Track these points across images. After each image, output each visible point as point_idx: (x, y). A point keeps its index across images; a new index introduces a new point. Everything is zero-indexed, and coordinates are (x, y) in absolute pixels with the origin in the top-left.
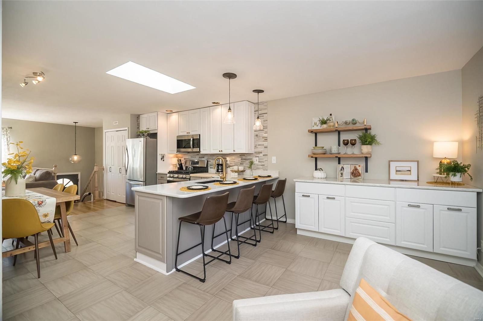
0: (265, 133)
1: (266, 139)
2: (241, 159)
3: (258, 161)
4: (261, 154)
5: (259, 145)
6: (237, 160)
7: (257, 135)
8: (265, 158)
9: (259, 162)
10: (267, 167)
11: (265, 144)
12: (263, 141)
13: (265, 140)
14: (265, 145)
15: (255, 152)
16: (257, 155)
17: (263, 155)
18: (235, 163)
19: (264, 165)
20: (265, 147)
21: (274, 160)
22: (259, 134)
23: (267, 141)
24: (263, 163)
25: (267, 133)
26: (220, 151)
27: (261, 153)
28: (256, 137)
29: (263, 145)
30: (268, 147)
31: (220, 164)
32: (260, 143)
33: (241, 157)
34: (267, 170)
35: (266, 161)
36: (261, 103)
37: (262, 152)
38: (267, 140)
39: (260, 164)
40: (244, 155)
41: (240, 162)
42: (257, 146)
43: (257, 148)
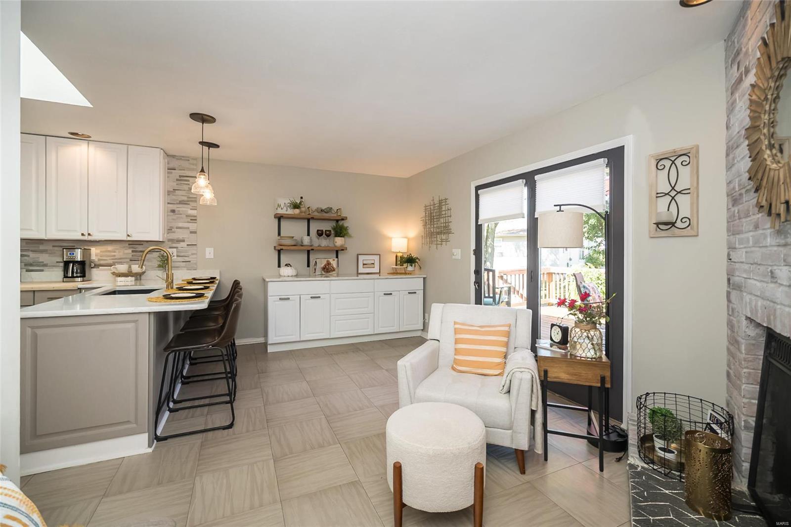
0: (191, 209)
1: (194, 219)
2: (133, 251)
3: (175, 254)
4: (182, 243)
5: (177, 228)
6: (121, 254)
7: (173, 211)
8: (192, 250)
9: (177, 256)
10: (196, 264)
11: (192, 226)
12: (188, 222)
13: (191, 220)
14: (190, 229)
15: (170, 240)
16: (174, 244)
17: (188, 245)
18: (112, 259)
19: (190, 262)
20: (191, 232)
21: (209, 253)
22: (178, 209)
23: (196, 223)
24: (187, 259)
25: (196, 209)
26: (83, 235)
27: (184, 241)
28: (172, 214)
29: (188, 228)
30: (198, 232)
31: (77, 262)
32: (180, 225)
33: (132, 247)
34: (196, 270)
35: (192, 254)
36: (183, 158)
37: (186, 239)
38: (196, 220)
39: (180, 259)
40: (142, 244)
41: (131, 257)
42: (173, 230)
43: (174, 232)
